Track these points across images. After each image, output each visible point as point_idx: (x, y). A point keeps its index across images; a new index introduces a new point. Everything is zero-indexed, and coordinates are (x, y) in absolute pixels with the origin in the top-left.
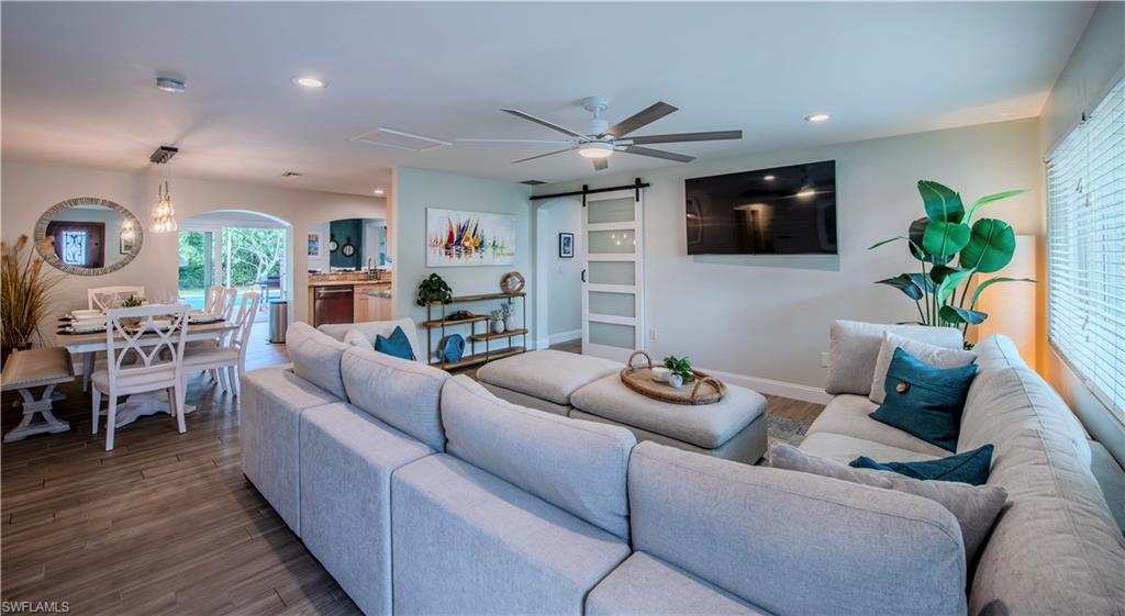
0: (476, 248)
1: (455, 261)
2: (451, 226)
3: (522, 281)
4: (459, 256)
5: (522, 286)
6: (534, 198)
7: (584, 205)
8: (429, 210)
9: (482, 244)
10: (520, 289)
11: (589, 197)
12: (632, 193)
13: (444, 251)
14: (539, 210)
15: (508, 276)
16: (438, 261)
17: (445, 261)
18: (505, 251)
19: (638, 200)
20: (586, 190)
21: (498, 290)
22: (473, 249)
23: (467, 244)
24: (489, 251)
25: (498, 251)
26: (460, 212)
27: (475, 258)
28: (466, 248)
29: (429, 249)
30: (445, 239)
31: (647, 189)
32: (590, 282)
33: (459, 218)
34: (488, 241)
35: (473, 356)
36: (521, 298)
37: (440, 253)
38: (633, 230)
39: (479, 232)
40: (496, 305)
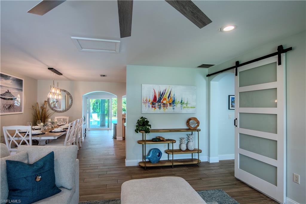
0: (170, 104)
1: (157, 110)
2: (155, 93)
3: (198, 123)
4: (160, 108)
5: (198, 125)
6: (208, 76)
7: (236, 75)
8: (142, 85)
9: (174, 102)
10: (197, 127)
11: (240, 69)
12: (275, 59)
13: (151, 105)
14: (212, 82)
15: (190, 119)
16: (147, 111)
17: (152, 110)
18: (188, 106)
19: (280, 63)
20: (238, 64)
21: (185, 127)
22: (168, 104)
23: (165, 102)
24: (179, 105)
25: (185, 105)
26: (160, 86)
27: (169, 109)
28: (164, 104)
29: (143, 104)
30: (152, 100)
31: (289, 53)
32: (240, 127)
33: (159, 88)
34: (178, 100)
35: (169, 161)
36: (197, 132)
37: (149, 107)
38: (277, 88)
39: (172, 95)
40: (183, 135)
